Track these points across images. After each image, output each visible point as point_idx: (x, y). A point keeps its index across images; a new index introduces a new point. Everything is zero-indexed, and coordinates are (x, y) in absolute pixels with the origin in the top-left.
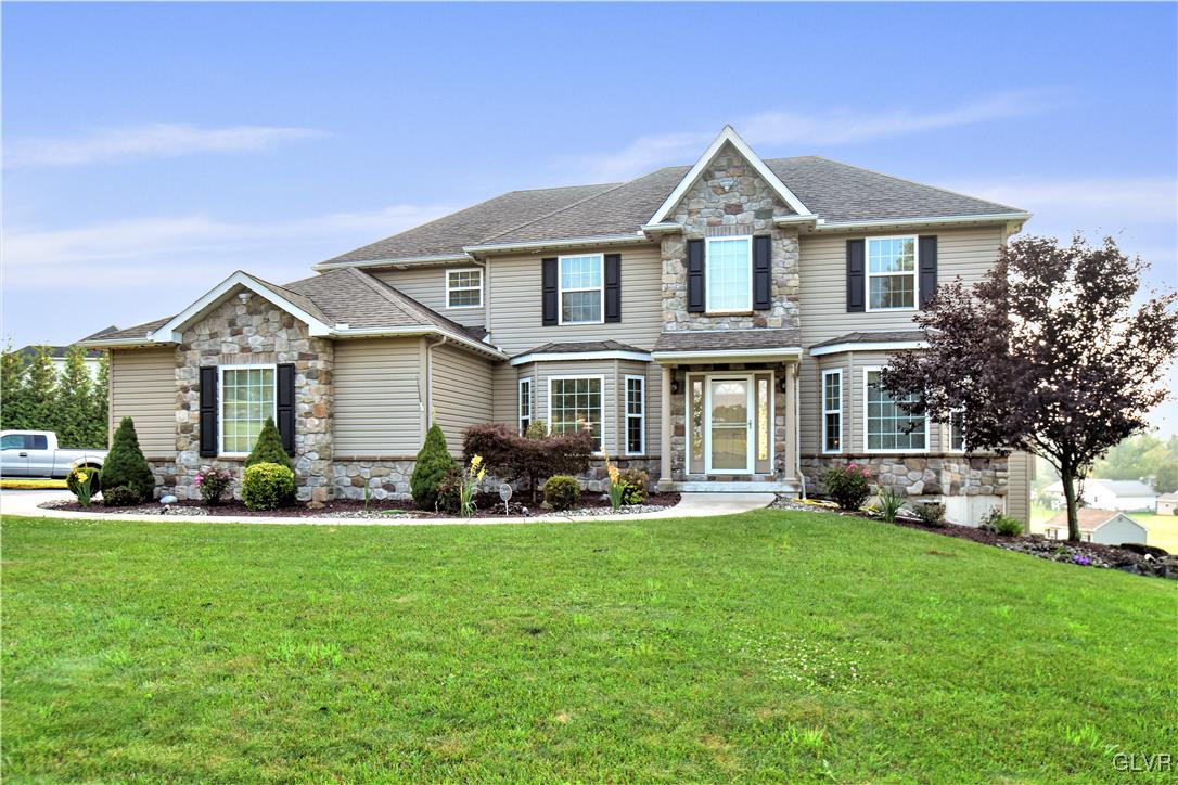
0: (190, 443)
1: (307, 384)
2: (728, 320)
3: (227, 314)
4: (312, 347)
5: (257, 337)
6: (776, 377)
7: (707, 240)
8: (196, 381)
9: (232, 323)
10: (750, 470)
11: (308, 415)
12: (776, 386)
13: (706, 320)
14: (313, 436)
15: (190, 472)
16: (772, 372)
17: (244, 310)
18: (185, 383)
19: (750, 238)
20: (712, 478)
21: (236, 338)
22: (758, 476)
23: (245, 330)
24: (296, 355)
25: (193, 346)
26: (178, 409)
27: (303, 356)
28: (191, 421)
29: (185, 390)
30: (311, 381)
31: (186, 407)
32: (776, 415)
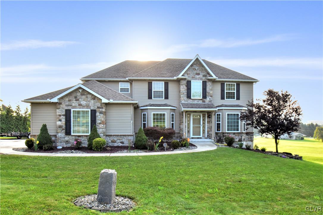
0: (62, 131)
1: (100, 115)
2: (196, 100)
3: (74, 95)
4: (101, 105)
5: (84, 102)
6: (207, 114)
7: (192, 81)
8: (64, 113)
9: (76, 97)
10: (201, 136)
11: (100, 123)
12: (207, 117)
13: (191, 100)
14: (101, 129)
15: (62, 139)
16: (206, 113)
17: (80, 94)
18: (60, 114)
19: (201, 81)
20: (192, 138)
21: (77, 102)
22: (203, 137)
23: (80, 99)
24: (96, 107)
25: (63, 103)
26: (58, 121)
27: (98, 108)
28: (62, 125)
29: (60, 116)
30: (101, 114)
31: (60, 120)
32: (207, 123)
